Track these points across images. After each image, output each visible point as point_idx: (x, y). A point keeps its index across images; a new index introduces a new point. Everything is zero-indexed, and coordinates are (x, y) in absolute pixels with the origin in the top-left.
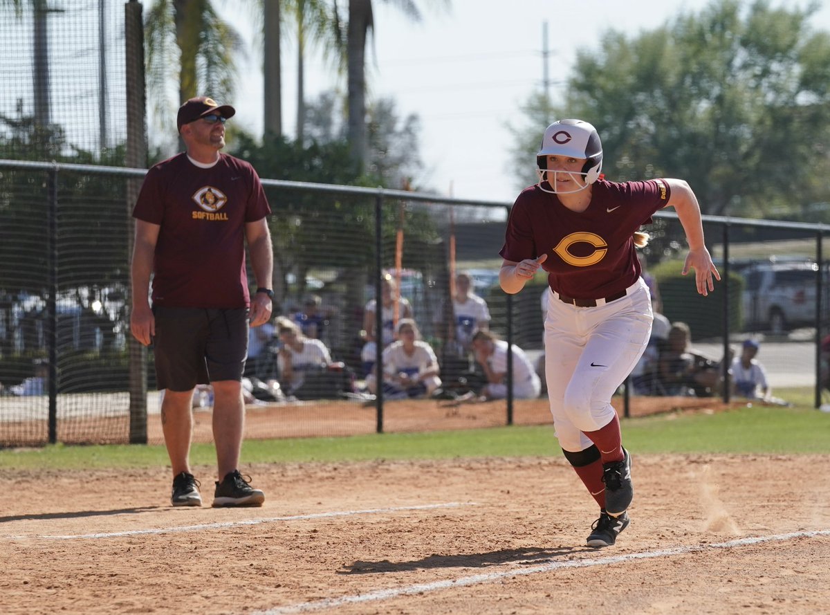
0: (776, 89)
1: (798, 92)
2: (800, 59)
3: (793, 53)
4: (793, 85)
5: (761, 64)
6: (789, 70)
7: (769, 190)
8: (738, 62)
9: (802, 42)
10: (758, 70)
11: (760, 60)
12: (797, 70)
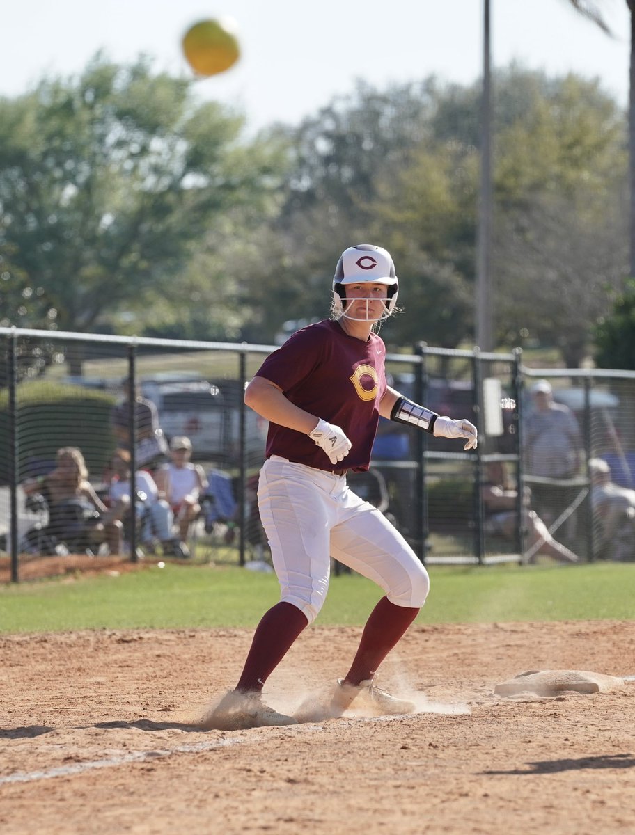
0: (157, 170)
1: (184, 175)
2: (184, 134)
3: (177, 127)
4: (177, 166)
5: (139, 140)
6: (172, 148)
7: (149, 294)
8: (111, 139)
9: (188, 114)
10: (135, 148)
11: (138, 136)
12: (182, 147)
